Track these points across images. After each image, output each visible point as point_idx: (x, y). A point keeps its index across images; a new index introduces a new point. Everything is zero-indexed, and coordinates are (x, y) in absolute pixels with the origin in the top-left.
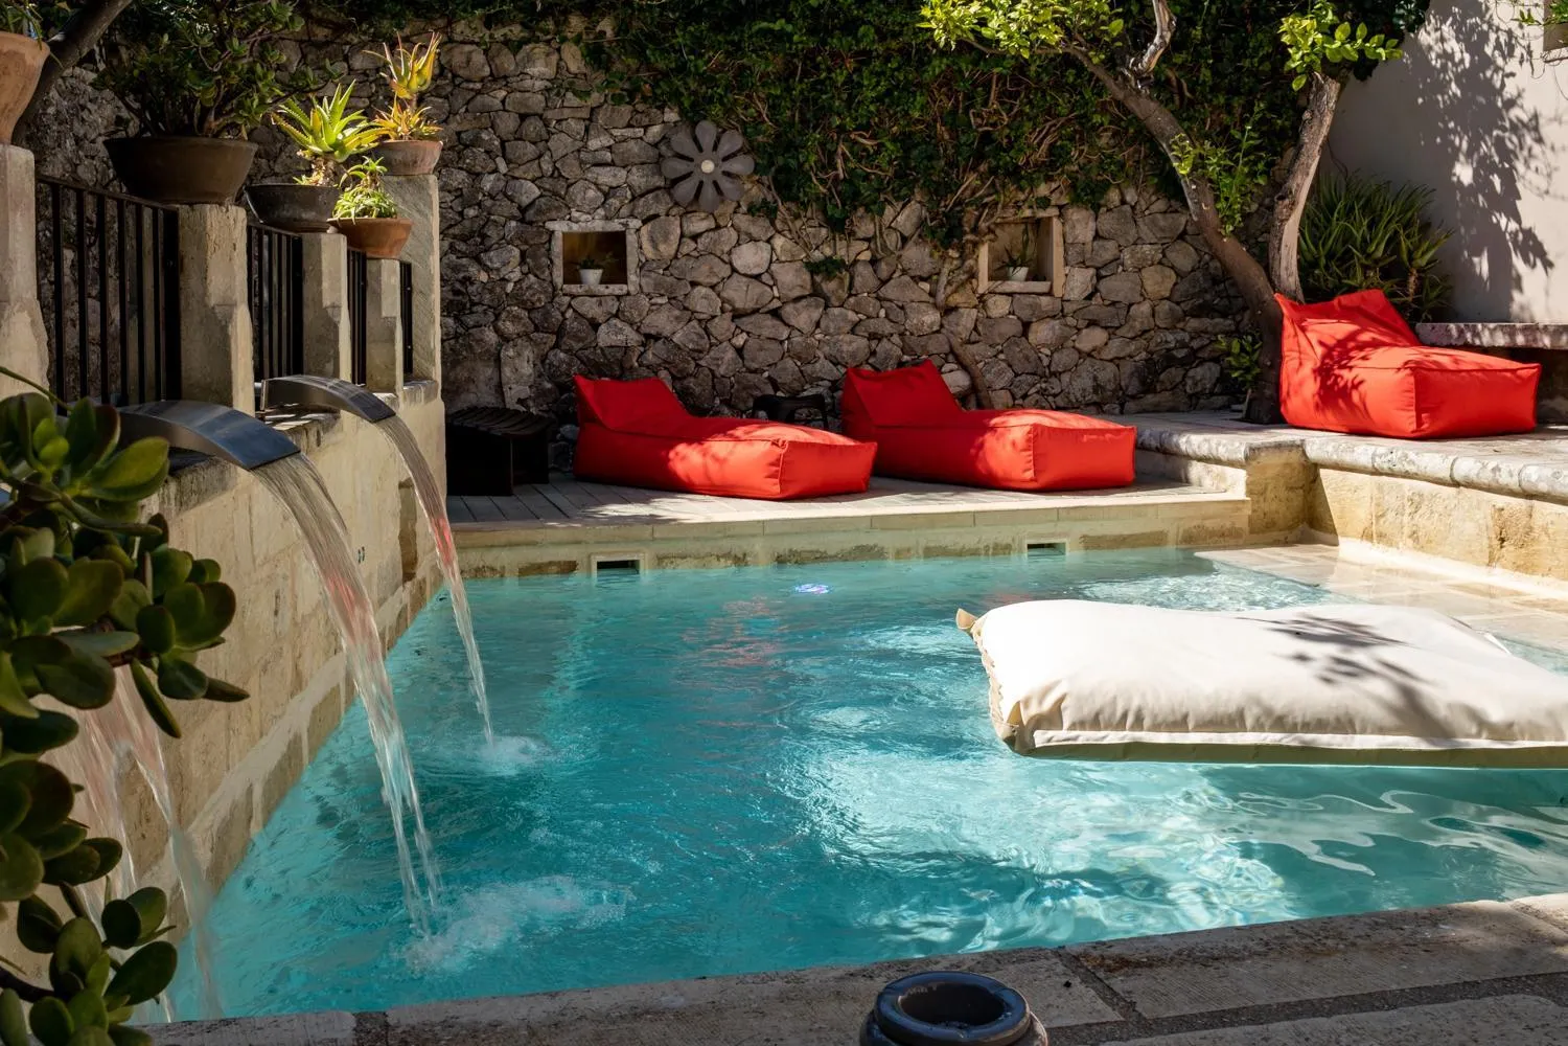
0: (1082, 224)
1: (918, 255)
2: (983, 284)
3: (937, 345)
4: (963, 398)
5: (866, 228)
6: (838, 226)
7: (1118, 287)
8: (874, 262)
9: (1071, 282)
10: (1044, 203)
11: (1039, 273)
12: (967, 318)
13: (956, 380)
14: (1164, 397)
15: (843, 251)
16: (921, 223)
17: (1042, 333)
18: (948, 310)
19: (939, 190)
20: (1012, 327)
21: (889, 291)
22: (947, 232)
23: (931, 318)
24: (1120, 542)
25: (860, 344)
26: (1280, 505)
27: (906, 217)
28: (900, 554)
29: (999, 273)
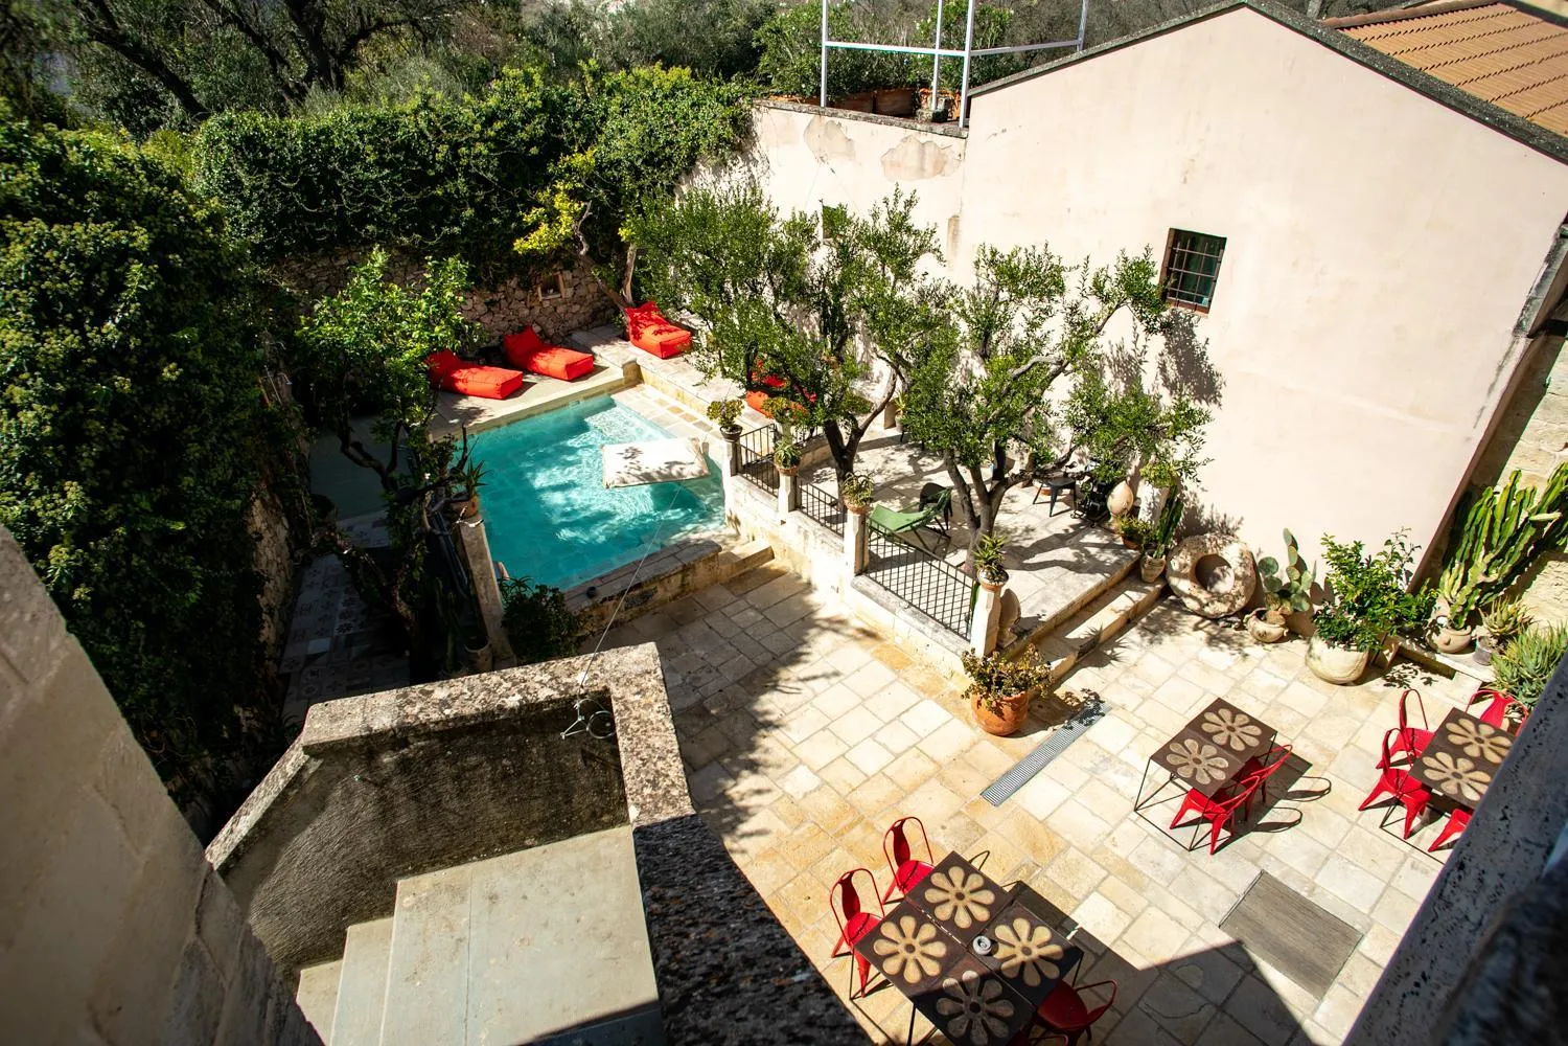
0: (568, 275)
1: (519, 294)
2: (541, 298)
3: (529, 320)
4: (540, 333)
5: (502, 288)
6: (494, 291)
7: (582, 291)
8: (505, 298)
9: (567, 293)
10: (555, 270)
11: (557, 290)
12: (537, 311)
13: (537, 329)
14: (600, 322)
15: (496, 297)
16: (518, 284)
17: (561, 309)
18: (531, 308)
19: (522, 273)
20: (551, 309)
21: (512, 306)
22: (526, 286)
23: (526, 312)
24: (593, 396)
25: (505, 324)
26: (632, 376)
27: (513, 283)
28: (539, 414)
29: (545, 291)
